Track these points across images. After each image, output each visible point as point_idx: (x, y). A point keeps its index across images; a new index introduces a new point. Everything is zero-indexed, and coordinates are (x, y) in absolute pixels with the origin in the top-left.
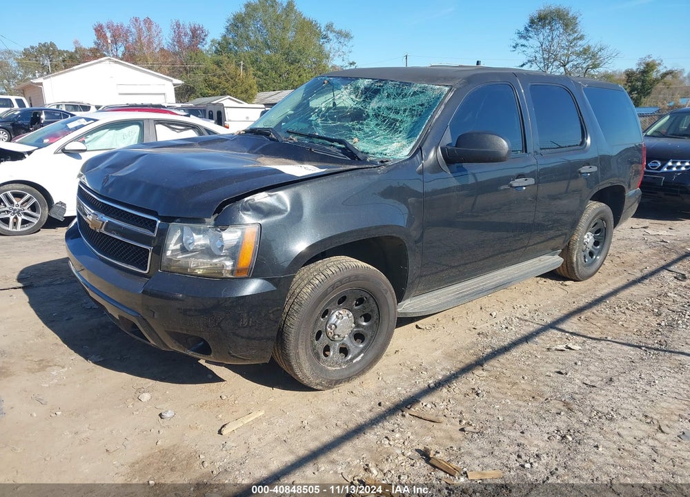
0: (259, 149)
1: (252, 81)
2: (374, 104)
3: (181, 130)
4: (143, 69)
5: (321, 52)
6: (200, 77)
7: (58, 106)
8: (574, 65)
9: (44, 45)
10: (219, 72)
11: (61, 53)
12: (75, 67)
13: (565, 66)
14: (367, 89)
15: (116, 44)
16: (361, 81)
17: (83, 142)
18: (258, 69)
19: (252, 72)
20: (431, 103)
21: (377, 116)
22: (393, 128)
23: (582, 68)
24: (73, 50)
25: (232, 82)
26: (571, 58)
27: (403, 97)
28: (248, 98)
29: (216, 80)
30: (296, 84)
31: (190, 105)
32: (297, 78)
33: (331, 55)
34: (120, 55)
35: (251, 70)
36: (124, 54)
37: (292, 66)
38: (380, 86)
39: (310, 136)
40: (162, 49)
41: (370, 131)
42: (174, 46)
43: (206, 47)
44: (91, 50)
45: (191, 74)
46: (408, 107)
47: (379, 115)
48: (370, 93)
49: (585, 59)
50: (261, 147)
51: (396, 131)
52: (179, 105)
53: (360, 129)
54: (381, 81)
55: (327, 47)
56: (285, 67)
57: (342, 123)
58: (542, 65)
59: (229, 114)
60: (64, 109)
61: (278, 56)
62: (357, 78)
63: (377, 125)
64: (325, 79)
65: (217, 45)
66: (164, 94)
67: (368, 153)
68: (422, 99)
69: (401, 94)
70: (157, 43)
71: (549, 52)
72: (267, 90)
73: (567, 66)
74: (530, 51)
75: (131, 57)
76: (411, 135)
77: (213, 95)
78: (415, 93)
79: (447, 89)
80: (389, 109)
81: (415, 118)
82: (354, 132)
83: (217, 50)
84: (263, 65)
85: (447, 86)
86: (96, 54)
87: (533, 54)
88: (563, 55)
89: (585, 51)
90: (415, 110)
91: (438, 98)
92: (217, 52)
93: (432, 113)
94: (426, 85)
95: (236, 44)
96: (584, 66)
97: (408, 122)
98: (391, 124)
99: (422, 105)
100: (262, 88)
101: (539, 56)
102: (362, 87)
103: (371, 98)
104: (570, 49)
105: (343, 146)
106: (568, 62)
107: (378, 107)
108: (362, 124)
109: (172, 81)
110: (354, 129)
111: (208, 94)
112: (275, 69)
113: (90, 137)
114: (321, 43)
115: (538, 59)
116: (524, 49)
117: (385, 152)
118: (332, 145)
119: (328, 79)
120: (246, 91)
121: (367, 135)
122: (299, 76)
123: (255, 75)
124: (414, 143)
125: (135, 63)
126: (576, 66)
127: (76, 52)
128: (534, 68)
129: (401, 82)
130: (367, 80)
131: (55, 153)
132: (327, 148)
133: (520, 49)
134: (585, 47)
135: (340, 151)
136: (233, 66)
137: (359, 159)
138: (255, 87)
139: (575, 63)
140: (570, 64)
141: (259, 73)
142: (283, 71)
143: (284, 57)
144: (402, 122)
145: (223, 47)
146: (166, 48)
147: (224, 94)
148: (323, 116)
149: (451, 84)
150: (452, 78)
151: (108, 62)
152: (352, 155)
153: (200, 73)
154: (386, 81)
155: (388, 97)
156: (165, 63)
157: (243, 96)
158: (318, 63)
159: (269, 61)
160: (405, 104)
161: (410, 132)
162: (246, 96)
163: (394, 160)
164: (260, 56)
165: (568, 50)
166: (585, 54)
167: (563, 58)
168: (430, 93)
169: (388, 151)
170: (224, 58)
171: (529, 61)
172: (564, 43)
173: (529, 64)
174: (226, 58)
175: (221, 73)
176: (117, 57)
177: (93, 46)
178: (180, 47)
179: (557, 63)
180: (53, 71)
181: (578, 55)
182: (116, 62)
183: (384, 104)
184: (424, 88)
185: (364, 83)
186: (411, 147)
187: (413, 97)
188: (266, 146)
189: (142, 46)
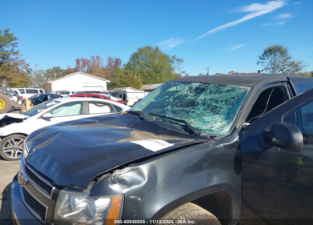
0: (133, 124)
1: (140, 80)
2: (202, 97)
3: (102, 106)
4: (95, 77)
5: (170, 67)
6: (118, 79)
7: (56, 92)
8: (287, 70)
9: (55, 68)
10: (126, 77)
11: (62, 70)
12: (65, 76)
13: (282, 70)
14: (197, 88)
15: (84, 66)
16: (193, 84)
17: (52, 113)
18: (143, 76)
19: (140, 77)
20: (239, 97)
21: (204, 104)
22: (215, 112)
23: (291, 71)
24: (67, 69)
25: (131, 81)
26: (285, 67)
27: (221, 93)
28: (138, 87)
29: (125, 80)
30: (159, 81)
31: (113, 91)
32: (159, 79)
33: (174, 69)
34: (86, 71)
35: (140, 76)
36: (87, 70)
37: (157, 74)
38: (205, 87)
39: (163, 117)
40: (103, 68)
41: (200, 113)
42: (108, 66)
43: (121, 67)
44: (74, 69)
45: (115, 78)
46: (224, 99)
47: (205, 104)
48: (199, 91)
49: (292, 67)
50: (134, 124)
51: (217, 114)
52: (108, 91)
53: (193, 112)
54: (205, 84)
55: (173, 65)
56: (154, 74)
57: (183, 108)
58: (272, 70)
59: (129, 95)
60: (59, 94)
61: (151, 70)
62: (191, 82)
63: (204, 109)
64: (172, 83)
65: (126, 66)
66: (102, 86)
67: (201, 130)
68: (233, 94)
69: (218, 91)
70: (101, 65)
71: (274, 64)
72: (146, 84)
73: (284, 71)
74: (265, 65)
75: (90, 72)
76: (228, 117)
77: (123, 87)
78: (228, 91)
79: (249, 88)
80: (211, 100)
81: (229, 106)
82: (190, 114)
83: (126, 68)
84: (145, 74)
85: (249, 86)
86: (75, 71)
87: (267, 66)
88: (282, 66)
89: (292, 64)
90: (228, 101)
91: (244, 94)
92: (126, 69)
93: (242, 104)
94: (235, 86)
95: (133, 65)
96: (292, 70)
97: (225, 108)
98: (214, 109)
99: (233, 98)
100: (144, 83)
101: (270, 67)
102: (194, 87)
103: (200, 93)
104: (285, 63)
105: (184, 124)
106: (284, 69)
107: (205, 99)
108: (195, 109)
109: (105, 81)
110: (190, 112)
111: (121, 86)
112: (150, 75)
113: (55, 111)
114: (170, 64)
115: (269, 68)
116: (263, 64)
117: (212, 129)
118: (177, 123)
119: (174, 83)
120: (137, 85)
121: (199, 116)
122: (160, 78)
123: (141, 78)
124: (232, 123)
125: (91, 74)
126: (288, 71)
127: (68, 70)
128: (268, 72)
129: (218, 85)
130: (197, 83)
131: (38, 119)
132: (174, 125)
133: (260, 64)
134: (292, 62)
135: (183, 128)
136: (132, 74)
137: (195, 134)
138: (141, 83)
139: (288, 69)
140: (285, 70)
141: (144, 77)
142: (153, 76)
143: (154, 70)
144: (220, 108)
145: (128, 66)
146: (105, 67)
147: (128, 86)
148: (171, 104)
149: (252, 85)
150: (252, 82)
151: (79, 74)
152: (190, 131)
153: (118, 78)
154: (209, 84)
155: (210, 93)
156: (105, 73)
157: (136, 87)
158: (169, 72)
159: (148, 72)
160: (221, 97)
161: (227, 115)
162: (137, 87)
163: (220, 135)
164: (143, 70)
165: (284, 63)
166: (292, 65)
167: (282, 67)
168: (238, 91)
169: (214, 129)
170: (128, 71)
171: (265, 69)
172: (282, 61)
173: (265, 70)
174: (129, 71)
175: (127, 77)
176: (84, 72)
177: (75, 67)
178: (110, 67)
179: (278, 69)
180: (57, 78)
181: (289, 65)
182: (82, 74)
183: (208, 97)
184: (234, 88)
185: (195, 85)
186: (230, 126)
187: (227, 93)
188: (137, 123)
189: (95, 67)
